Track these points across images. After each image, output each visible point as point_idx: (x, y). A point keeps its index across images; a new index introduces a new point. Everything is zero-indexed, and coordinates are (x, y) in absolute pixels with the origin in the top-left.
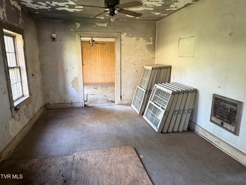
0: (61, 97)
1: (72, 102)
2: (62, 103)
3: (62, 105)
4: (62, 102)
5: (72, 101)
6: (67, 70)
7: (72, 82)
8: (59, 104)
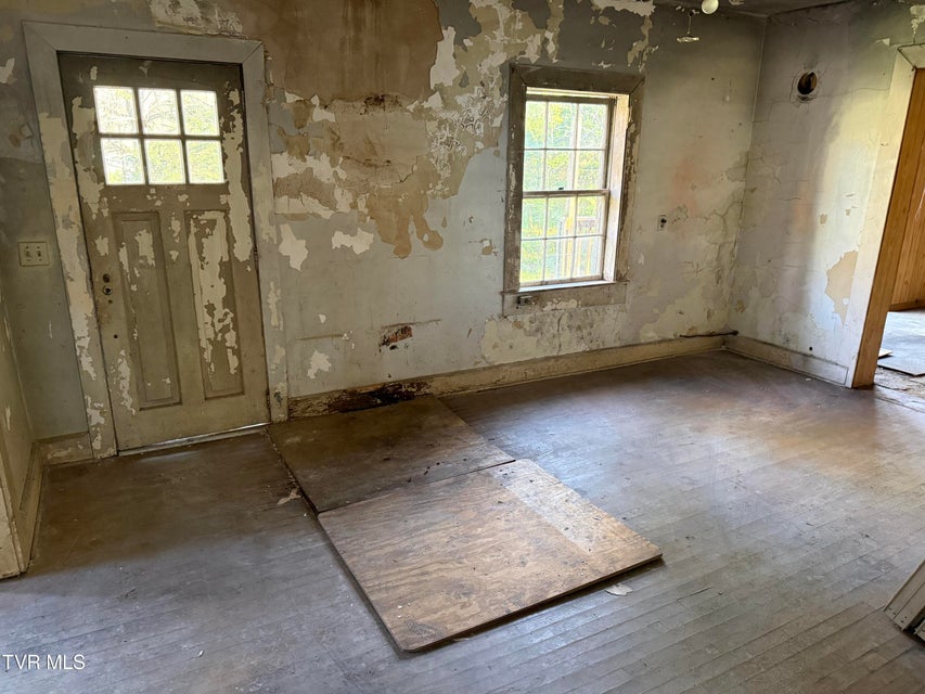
0: (780, 319)
1: (810, 352)
2: (776, 343)
3: (773, 350)
4: (778, 341)
5: (811, 349)
6: (824, 219)
7: (828, 273)
8: (765, 343)
